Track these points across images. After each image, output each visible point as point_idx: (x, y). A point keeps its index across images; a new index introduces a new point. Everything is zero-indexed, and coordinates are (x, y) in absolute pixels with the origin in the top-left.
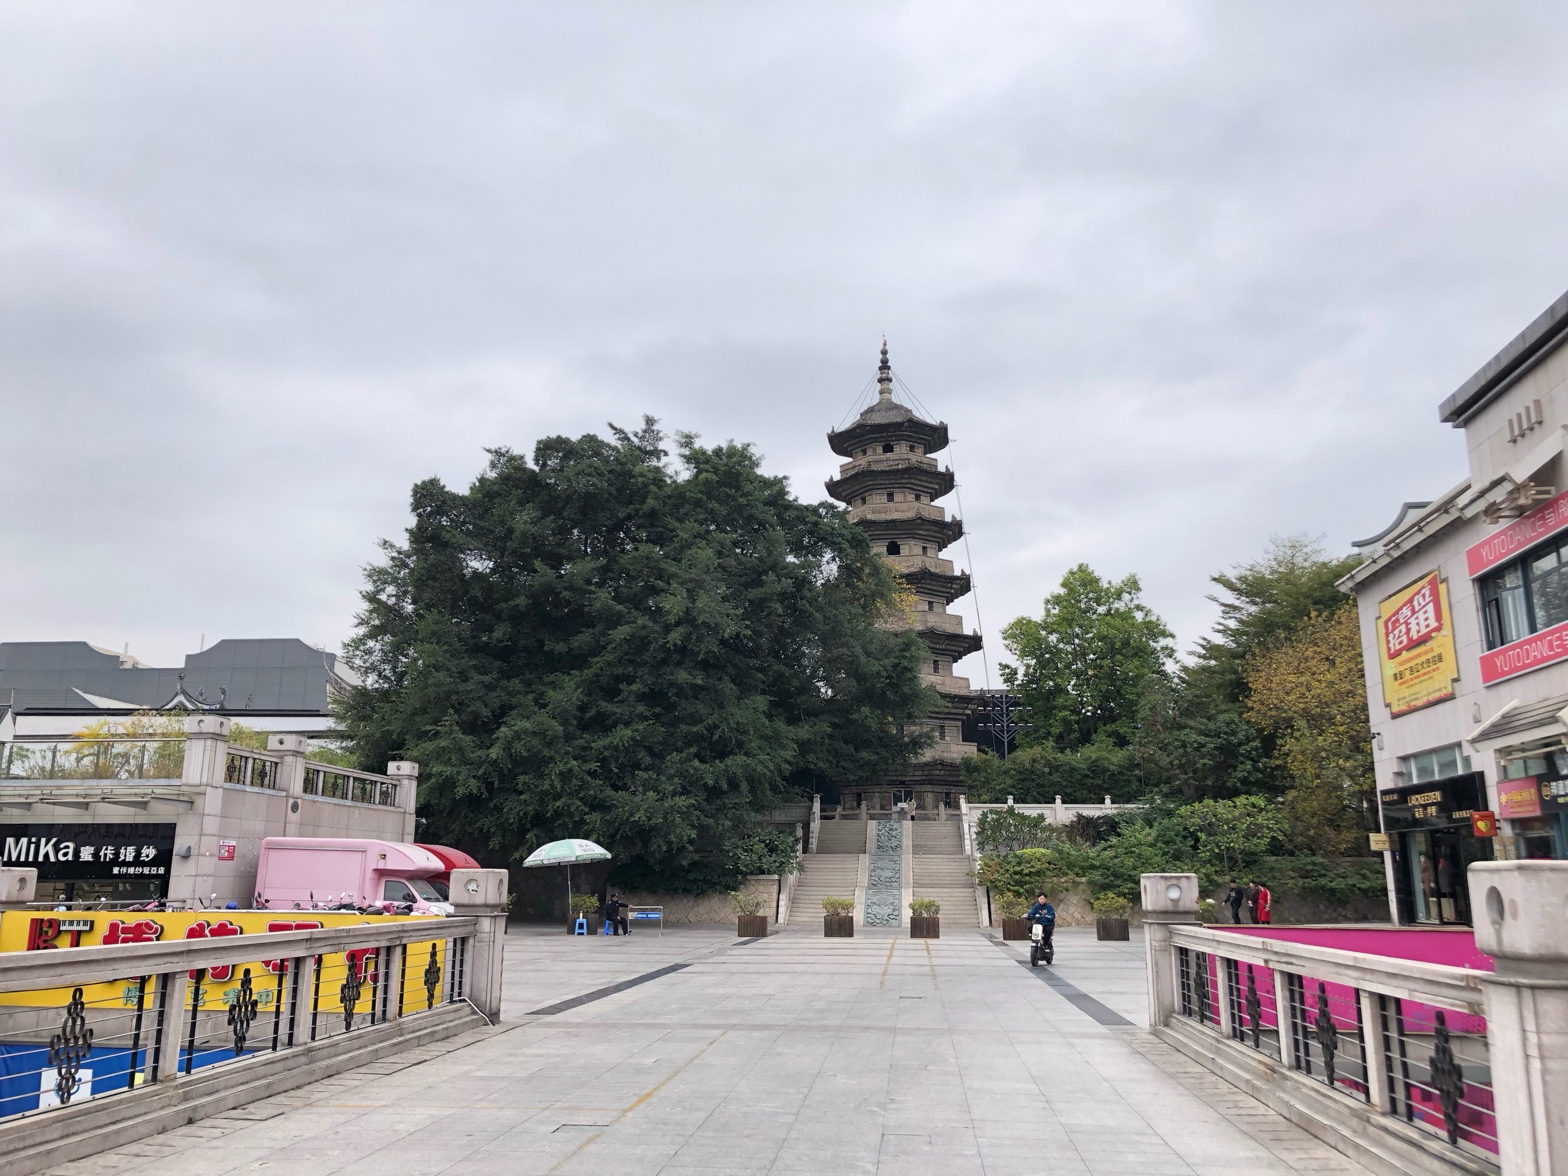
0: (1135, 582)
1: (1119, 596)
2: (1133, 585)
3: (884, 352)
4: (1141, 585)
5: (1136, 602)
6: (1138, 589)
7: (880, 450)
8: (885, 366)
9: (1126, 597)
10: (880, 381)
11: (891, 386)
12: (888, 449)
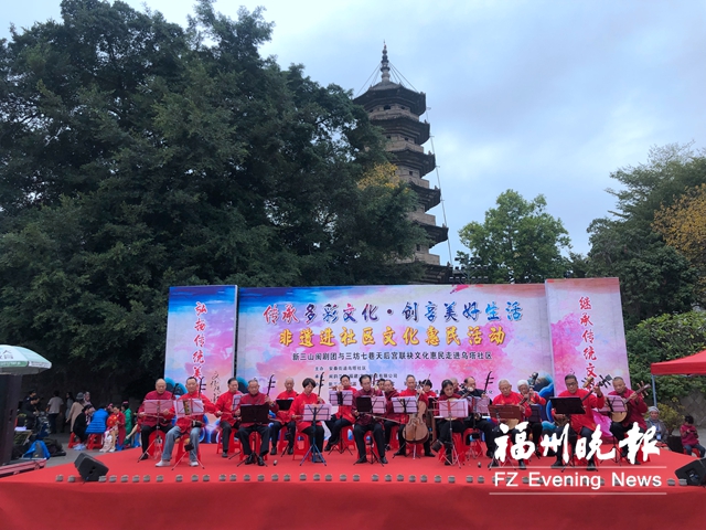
0: (543, 199)
1: (532, 207)
2: (541, 201)
3: (385, 52)
4: (546, 200)
5: (543, 212)
6: (545, 204)
7: (382, 109)
8: (385, 60)
9: (537, 209)
10: (382, 70)
11: (390, 72)
12: (387, 108)
